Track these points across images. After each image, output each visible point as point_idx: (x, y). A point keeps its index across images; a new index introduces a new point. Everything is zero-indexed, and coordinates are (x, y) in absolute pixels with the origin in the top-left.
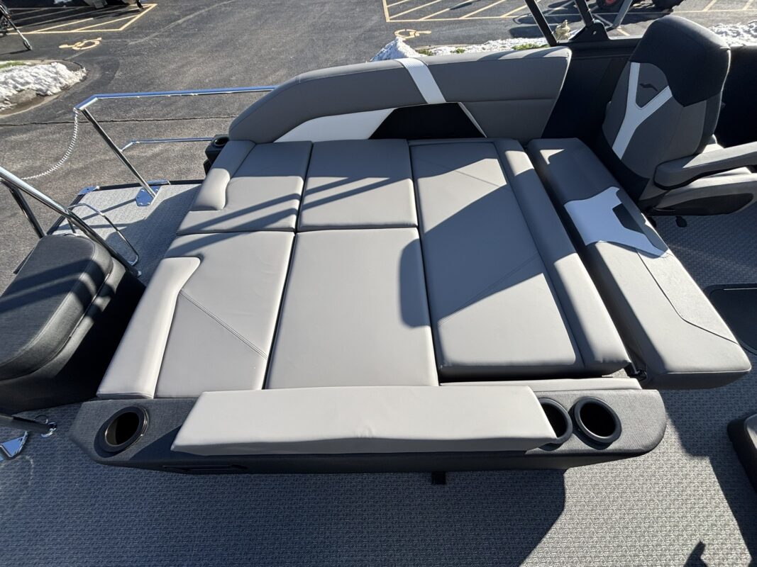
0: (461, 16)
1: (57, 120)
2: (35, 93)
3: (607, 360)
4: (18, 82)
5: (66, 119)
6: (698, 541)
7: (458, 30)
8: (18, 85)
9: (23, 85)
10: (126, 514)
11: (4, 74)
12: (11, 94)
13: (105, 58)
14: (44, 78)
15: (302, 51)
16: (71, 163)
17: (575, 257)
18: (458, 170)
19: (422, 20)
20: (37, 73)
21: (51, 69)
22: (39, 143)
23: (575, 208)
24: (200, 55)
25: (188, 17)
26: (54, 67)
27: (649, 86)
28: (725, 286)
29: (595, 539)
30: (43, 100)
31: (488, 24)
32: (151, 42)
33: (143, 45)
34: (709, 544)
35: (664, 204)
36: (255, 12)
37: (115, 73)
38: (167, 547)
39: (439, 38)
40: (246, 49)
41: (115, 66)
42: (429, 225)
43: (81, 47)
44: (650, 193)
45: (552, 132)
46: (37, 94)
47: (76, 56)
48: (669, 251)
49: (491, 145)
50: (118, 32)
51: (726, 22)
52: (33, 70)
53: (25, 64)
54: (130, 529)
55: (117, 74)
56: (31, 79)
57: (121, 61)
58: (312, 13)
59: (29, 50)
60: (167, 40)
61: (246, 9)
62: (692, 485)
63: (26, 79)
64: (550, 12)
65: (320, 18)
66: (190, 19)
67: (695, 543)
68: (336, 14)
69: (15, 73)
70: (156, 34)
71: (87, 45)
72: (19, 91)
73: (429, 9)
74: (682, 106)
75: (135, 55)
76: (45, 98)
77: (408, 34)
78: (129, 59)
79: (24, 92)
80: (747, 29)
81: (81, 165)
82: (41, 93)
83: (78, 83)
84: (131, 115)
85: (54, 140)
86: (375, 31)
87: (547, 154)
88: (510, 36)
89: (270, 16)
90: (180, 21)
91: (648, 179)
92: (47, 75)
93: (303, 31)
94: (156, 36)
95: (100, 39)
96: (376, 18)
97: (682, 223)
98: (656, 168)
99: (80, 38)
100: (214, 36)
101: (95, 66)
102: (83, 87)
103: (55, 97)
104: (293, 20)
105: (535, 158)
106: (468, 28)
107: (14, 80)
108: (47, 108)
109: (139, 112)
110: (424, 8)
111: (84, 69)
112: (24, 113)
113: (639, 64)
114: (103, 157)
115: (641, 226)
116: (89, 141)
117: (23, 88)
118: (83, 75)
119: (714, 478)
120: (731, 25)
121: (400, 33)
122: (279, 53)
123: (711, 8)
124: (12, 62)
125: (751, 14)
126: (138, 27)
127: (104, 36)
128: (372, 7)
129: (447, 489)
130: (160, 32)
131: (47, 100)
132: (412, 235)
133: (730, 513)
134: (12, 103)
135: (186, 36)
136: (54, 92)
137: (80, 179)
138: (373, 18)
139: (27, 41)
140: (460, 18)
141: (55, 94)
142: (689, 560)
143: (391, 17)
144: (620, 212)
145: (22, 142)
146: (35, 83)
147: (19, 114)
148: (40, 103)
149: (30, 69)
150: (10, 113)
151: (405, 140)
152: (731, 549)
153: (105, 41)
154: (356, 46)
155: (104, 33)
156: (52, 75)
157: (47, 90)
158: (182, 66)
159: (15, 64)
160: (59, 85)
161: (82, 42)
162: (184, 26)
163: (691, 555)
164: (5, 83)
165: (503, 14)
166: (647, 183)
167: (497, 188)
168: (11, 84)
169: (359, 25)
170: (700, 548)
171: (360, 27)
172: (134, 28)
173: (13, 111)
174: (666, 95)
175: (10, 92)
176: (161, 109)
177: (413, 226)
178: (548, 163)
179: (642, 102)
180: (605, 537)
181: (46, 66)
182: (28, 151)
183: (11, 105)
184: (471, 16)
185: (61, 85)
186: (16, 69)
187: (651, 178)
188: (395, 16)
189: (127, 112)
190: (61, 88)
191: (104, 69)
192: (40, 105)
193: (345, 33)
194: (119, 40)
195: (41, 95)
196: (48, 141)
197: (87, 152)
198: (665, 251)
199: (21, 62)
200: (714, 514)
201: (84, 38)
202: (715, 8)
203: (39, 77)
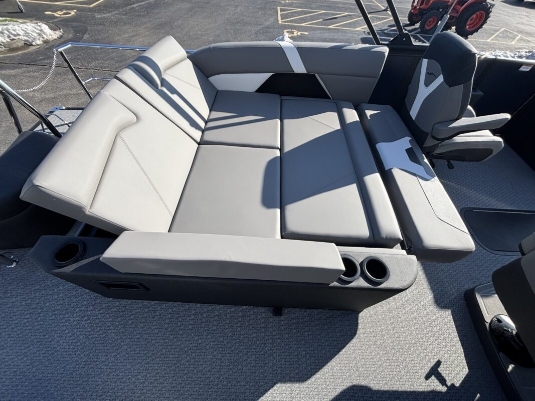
0: (329, 25)
1: (38, 63)
2: (23, 42)
3: (388, 237)
4: (11, 34)
5: (45, 63)
6: (438, 359)
7: (326, 34)
8: (11, 35)
9: (15, 35)
10: (62, 321)
11: (2, 27)
12: (5, 41)
13: (78, 24)
14: (31, 33)
15: (219, 36)
16: (45, 93)
17: (377, 176)
18: (310, 117)
19: (303, 25)
20: (26, 28)
21: (37, 27)
22: (22, 78)
23: (382, 147)
24: (146, 30)
25: (141, 3)
26: (39, 26)
27: (432, 74)
28: (474, 208)
29: (373, 354)
30: (29, 48)
31: (347, 33)
32: (112, 17)
33: (106, 19)
34: (444, 362)
35: (438, 151)
36: (188, 5)
37: (84, 35)
38: (89, 343)
39: (313, 38)
40: (179, 30)
41: (85, 31)
42: (287, 149)
43: (61, 15)
44: (430, 142)
45: (374, 100)
46: (25, 44)
47: (56, 20)
48: (436, 178)
49: (335, 104)
50: (89, 8)
51: (501, 49)
52: (24, 26)
53: (18, 22)
54: (64, 331)
55: (85, 36)
56: (21, 33)
57: (89, 28)
58: (228, 11)
59: (22, 12)
60: (124, 17)
61: (182, 3)
62: (438, 326)
63: (17, 31)
64: (389, 30)
65: (234, 15)
66: (142, 5)
67: (436, 360)
68: (245, 14)
69: (10, 27)
70: (117, 12)
71: (65, 14)
72: (11, 40)
73: (309, 18)
74: (448, 87)
75: (100, 25)
76: (31, 47)
77: (292, 33)
78: (95, 27)
79: (15, 41)
80: (513, 55)
81: (52, 96)
82: (28, 43)
83: (56, 39)
84: (92, 65)
85: (34, 77)
86: (270, 28)
87: (369, 113)
88: (360, 42)
89: (199, 9)
90: (134, 6)
91: (428, 133)
92: (34, 31)
93: (221, 22)
94: (117, 14)
95: (75, 11)
96: (272, 20)
97: (450, 166)
98: (433, 126)
99: (61, 8)
100: (157, 18)
101: (70, 28)
102: (59, 42)
103: (38, 47)
104: (215, 14)
105: (361, 115)
106: (333, 34)
107: (9, 32)
108: (31, 54)
109: (98, 64)
110: (305, 17)
111: (61, 30)
112: (13, 56)
113: (427, 60)
114: (68, 92)
115: (421, 162)
116: (60, 80)
117: (15, 38)
118: (60, 34)
119: (452, 323)
120: (503, 52)
121: (287, 32)
122: (202, 35)
123: (492, 40)
124: (8, 19)
125: (517, 46)
126: (104, 6)
127: (79, 9)
128: (270, 12)
129: (282, 318)
130: (120, 11)
131: (31, 49)
132: (275, 154)
133: (460, 344)
134: (5, 47)
135: (137, 16)
136: (38, 43)
137: (50, 105)
138: (270, 20)
139: (21, 6)
140: (329, 27)
141: (38, 45)
142: (430, 370)
143: (282, 21)
144: (410, 152)
145: (10, 75)
146: (24, 36)
147: (10, 56)
148: (27, 49)
149: (21, 25)
150: (3, 54)
151: (279, 95)
152: (457, 365)
153: (79, 13)
154: (256, 37)
155: (79, 7)
156: (37, 31)
157: (33, 41)
158: (133, 36)
159: (11, 21)
160: (41, 39)
161: (62, 11)
162: (137, 9)
163: (432, 367)
164: (2, 33)
165: (357, 27)
166: (427, 136)
167: (334, 130)
168: (6, 34)
169: (260, 23)
170: (439, 363)
171: (261, 24)
172: (100, 6)
173: (6, 53)
174: (440, 79)
175: (5, 39)
176: (114, 63)
177: (278, 148)
178: (369, 118)
179: (427, 84)
180: (379, 353)
181: (33, 25)
182: (14, 82)
183: (4, 49)
184: (336, 26)
185: (43, 39)
186: (10, 24)
187: (430, 133)
188: (285, 20)
189: (89, 62)
190: (43, 41)
191: (76, 32)
192: (26, 51)
193: (249, 27)
194: (89, 13)
195: (28, 44)
196: (30, 77)
197: (57, 87)
198: (433, 177)
199: (15, 19)
200: (449, 344)
201: (63, 9)
202: (495, 40)
203: (28, 31)
